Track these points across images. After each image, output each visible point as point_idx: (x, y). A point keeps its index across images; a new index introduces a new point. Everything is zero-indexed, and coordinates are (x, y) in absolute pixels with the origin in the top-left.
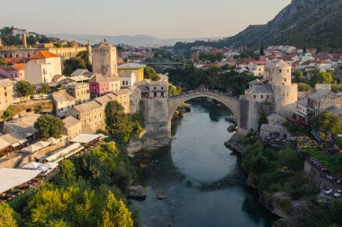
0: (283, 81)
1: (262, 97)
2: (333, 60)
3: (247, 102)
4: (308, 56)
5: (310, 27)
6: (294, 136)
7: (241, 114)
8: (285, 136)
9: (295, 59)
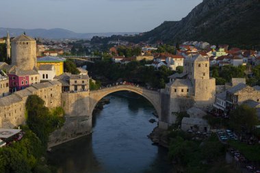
0: (202, 75)
1: (182, 91)
2: (244, 56)
3: (168, 96)
4: (222, 52)
5: (221, 25)
6: (214, 128)
7: (162, 107)
8: (206, 128)
9: (210, 54)
